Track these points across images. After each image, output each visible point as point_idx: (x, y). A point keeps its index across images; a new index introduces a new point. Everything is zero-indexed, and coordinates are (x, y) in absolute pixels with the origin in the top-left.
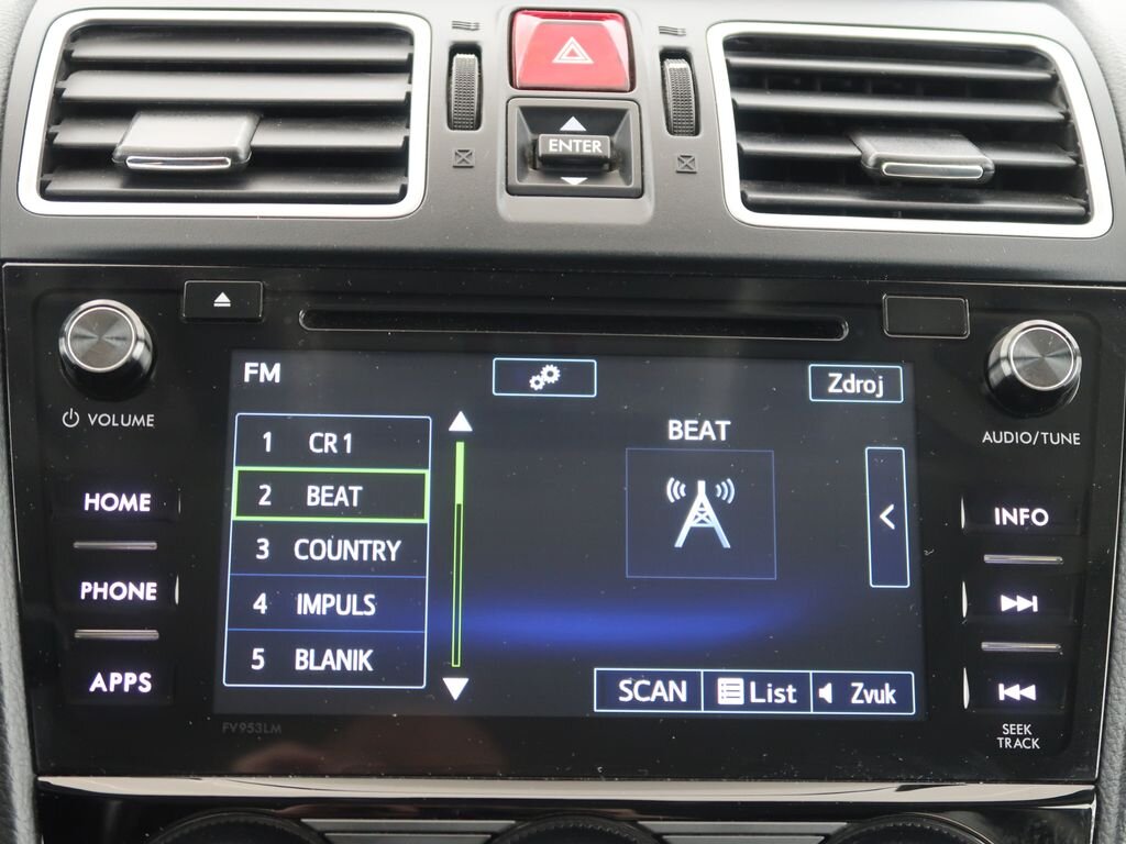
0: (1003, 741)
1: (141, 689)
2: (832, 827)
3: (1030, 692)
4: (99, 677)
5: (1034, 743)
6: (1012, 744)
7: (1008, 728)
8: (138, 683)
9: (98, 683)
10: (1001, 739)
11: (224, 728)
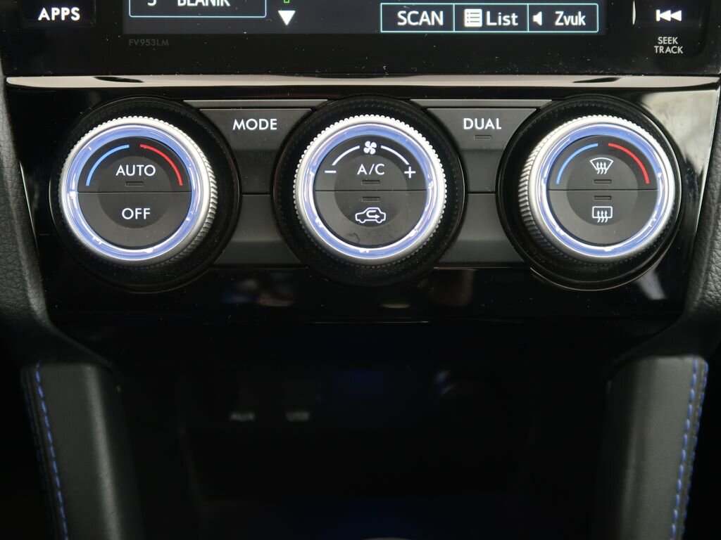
0: (658, 48)
1: (73, 18)
2: (542, 103)
3: (678, 16)
4: (44, 11)
5: (680, 50)
6: (664, 50)
7: (662, 40)
8: (71, 14)
9: (43, 14)
10: (656, 47)
11: (130, 42)
